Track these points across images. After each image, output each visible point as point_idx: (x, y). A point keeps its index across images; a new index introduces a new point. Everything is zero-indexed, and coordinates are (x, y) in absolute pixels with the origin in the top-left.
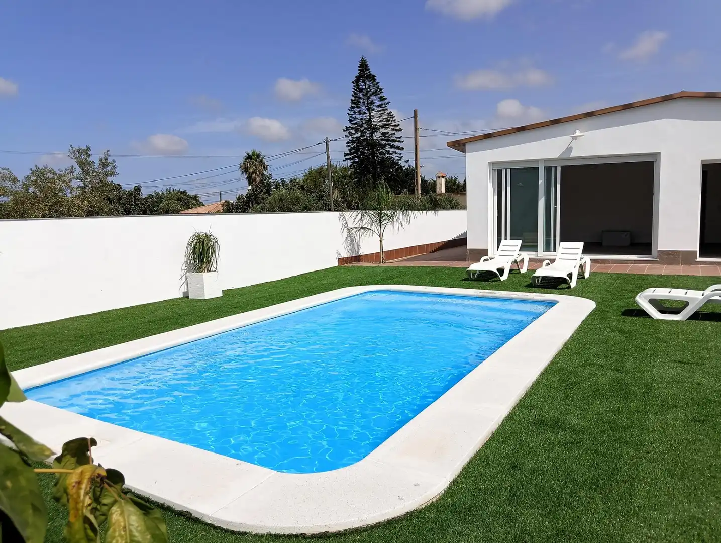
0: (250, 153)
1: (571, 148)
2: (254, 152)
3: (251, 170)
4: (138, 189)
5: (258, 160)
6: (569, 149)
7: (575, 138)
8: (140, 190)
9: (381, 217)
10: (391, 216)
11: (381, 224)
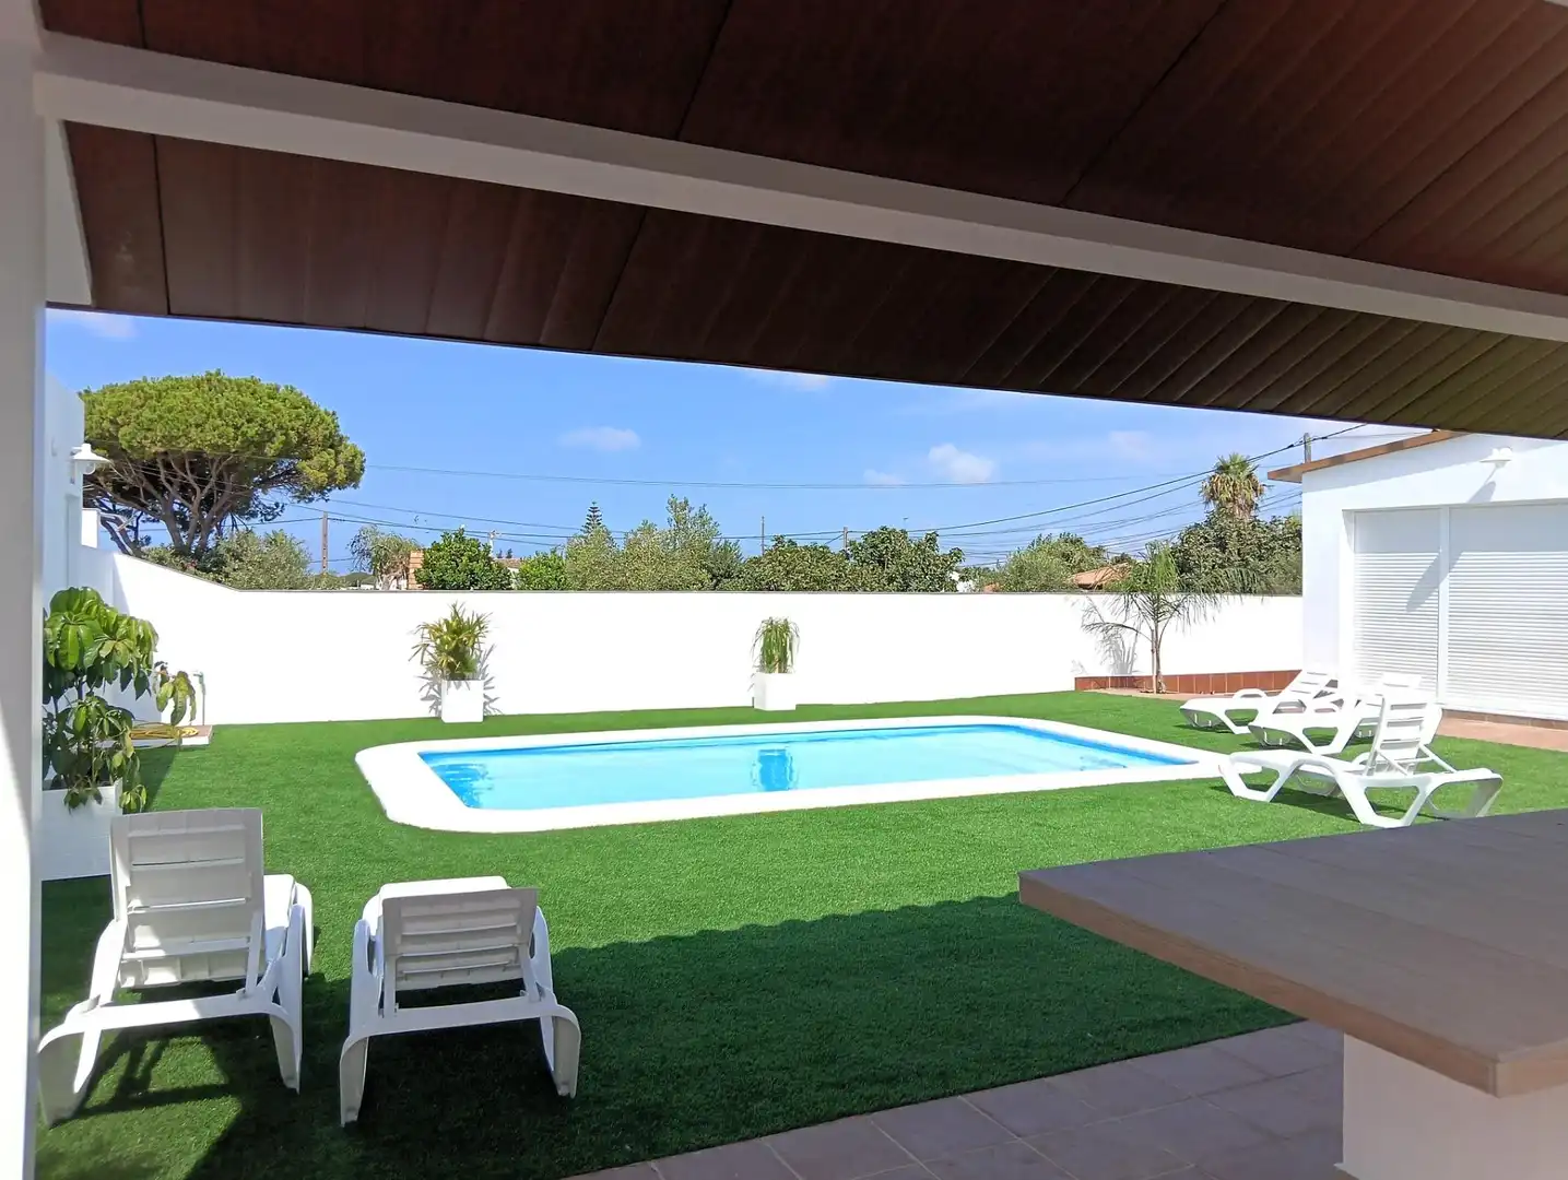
0: (1227, 459)
1: (1493, 483)
2: (1233, 459)
3: (1224, 497)
4: (932, 539)
5: (1243, 475)
6: (1489, 487)
7: (1501, 463)
8: (935, 540)
9: (1158, 608)
10: (1178, 606)
11: (1157, 621)
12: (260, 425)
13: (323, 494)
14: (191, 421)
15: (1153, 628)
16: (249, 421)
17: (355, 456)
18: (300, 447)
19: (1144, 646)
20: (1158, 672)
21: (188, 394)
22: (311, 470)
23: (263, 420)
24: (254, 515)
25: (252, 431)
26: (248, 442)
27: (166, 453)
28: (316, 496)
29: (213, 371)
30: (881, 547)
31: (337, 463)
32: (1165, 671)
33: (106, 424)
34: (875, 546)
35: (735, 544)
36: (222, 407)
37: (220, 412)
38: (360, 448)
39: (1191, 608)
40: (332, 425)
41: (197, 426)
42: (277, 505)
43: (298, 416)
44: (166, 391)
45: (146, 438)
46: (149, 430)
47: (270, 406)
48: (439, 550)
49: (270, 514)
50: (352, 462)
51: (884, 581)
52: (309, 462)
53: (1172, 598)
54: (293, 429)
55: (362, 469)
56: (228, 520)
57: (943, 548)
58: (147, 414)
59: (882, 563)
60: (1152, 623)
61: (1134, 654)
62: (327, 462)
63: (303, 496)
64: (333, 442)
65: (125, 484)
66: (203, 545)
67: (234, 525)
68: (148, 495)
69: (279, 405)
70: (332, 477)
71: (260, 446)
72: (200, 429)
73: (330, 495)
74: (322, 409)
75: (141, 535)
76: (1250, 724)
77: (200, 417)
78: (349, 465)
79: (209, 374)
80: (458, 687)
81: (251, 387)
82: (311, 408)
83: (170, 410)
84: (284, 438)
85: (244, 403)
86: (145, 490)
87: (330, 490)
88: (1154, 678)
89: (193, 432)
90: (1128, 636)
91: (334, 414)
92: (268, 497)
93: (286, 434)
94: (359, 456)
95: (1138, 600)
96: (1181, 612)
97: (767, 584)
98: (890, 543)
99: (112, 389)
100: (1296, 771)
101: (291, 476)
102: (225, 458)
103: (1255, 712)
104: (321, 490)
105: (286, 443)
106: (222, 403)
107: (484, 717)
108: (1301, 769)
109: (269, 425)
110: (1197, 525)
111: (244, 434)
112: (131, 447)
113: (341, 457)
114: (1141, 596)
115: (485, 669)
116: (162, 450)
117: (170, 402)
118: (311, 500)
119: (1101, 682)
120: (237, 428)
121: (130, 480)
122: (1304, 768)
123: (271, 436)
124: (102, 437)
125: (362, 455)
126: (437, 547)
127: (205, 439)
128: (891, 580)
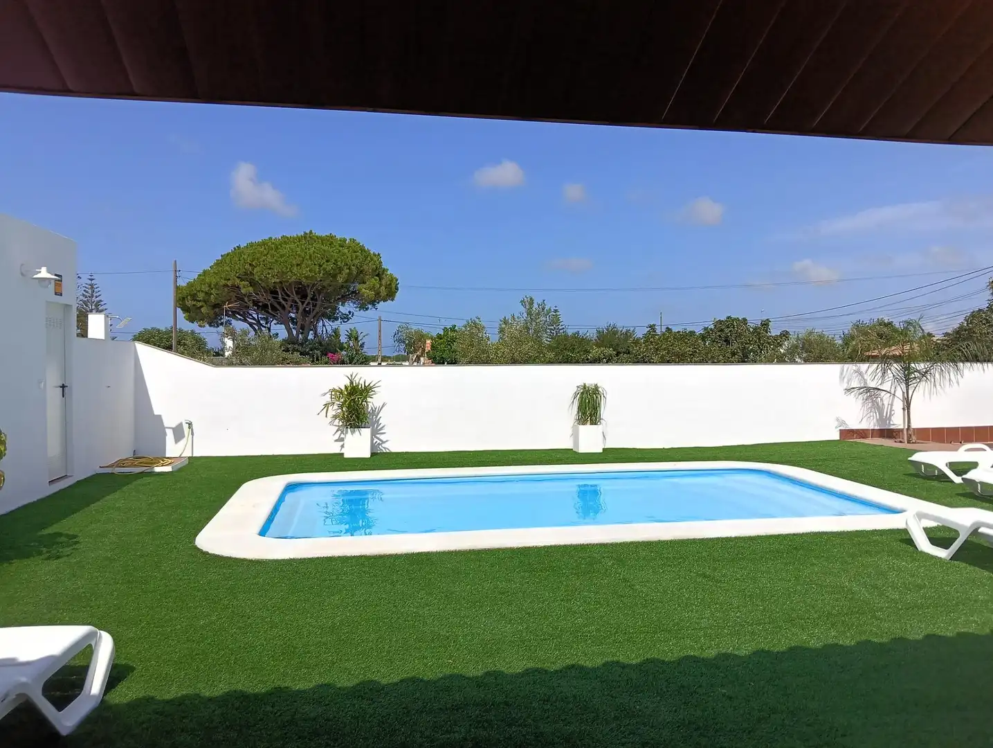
4: (765, 324)
8: (768, 325)
9: (909, 374)
10: (926, 372)
11: (908, 386)
12: (334, 263)
13: (374, 305)
14: (294, 262)
15: (905, 391)
16: (327, 261)
17: (392, 281)
18: (360, 276)
19: (898, 405)
20: (909, 426)
21: (292, 246)
22: (365, 290)
23: (336, 260)
24: (336, 319)
25: (329, 267)
26: (327, 273)
27: (281, 282)
28: (370, 306)
29: (308, 232)
30: (727, 331)
31: (381, 285)
32: (914, 425)
33: (247, 266)
34: (722, 330)
35: (633, 331)
36: (312, 253)
37: (310, 256)
38: (395, 275)
39: (937, 376)
40: (378, 262)
41: (298, 265)
42: (350, 312)
43: (357, 257)
44: (280, 245)
45: (269, 274)
46: (270, 269)
47: (340, 251)
48: (441, 339)
49: (346, 318)
50: (390, 284)
51: (729, 355)
52: (364, 286)
53: (922, 366)
54: (354, 265)
55: (397, 289)
56: (321, 324)
57: (774, 331)
58: (269, 259)
59: (727, 341)
60: (903, 386)
61: (891, 410)
62: (374, 285)
63: (363, 307)
64: (379, 273)
65: (260, 302)
66: (306, 339)
67: (324, 325)
68: (274, 308)
69: (346, 251)
70: (378, 294)
71: (334, 276)
72: (299, 268)
73: (378, 306)
74: (372, 252)
75: (273, 332)
76: (964, 476)
77: (298, 260)
78: (388, 287)
79: (305, 233)
80: (353, 433)
81: (330, 240)
82: (365, 251)
83: (282, 256)
84: (348, 271)
85: (324, 251)
86: (271, 305)
87: (378, 303)
88: (905, 432)
89: (295, 269)
90: (886, 398)
91: (379, 255)
92: (344, 309)
93: (349, 269)
94: (394, 281)
95: (892, 368)
96: (929, 377)
97: (642, 358)
98: (734, 328)
99: (251, 245)
100: (975, 532)
101: (355, 295)
102: (314, 285)
103: (974, 465)
104: (373, 303)
105: (349, 274)
106: (312, 251)
107: (373, 454)
108: (980, 530)
109: (339, 263)
110: (980, 310)
111: (324, 269)
112: (261, 280)
113: (384, 282)
114: (895, 365)
115: (379, 419)
116: (278, 280)
117: (282, 252)
118: (367, 309)
119: (862, 433)
120: (320, 266)
121: (262, 300)
122: (982, 530)
123: (341, 270)
124: (246, 274)
125: (397, 280)
126: (439, 337)
127: (303, 273)
128: (733, 354)
